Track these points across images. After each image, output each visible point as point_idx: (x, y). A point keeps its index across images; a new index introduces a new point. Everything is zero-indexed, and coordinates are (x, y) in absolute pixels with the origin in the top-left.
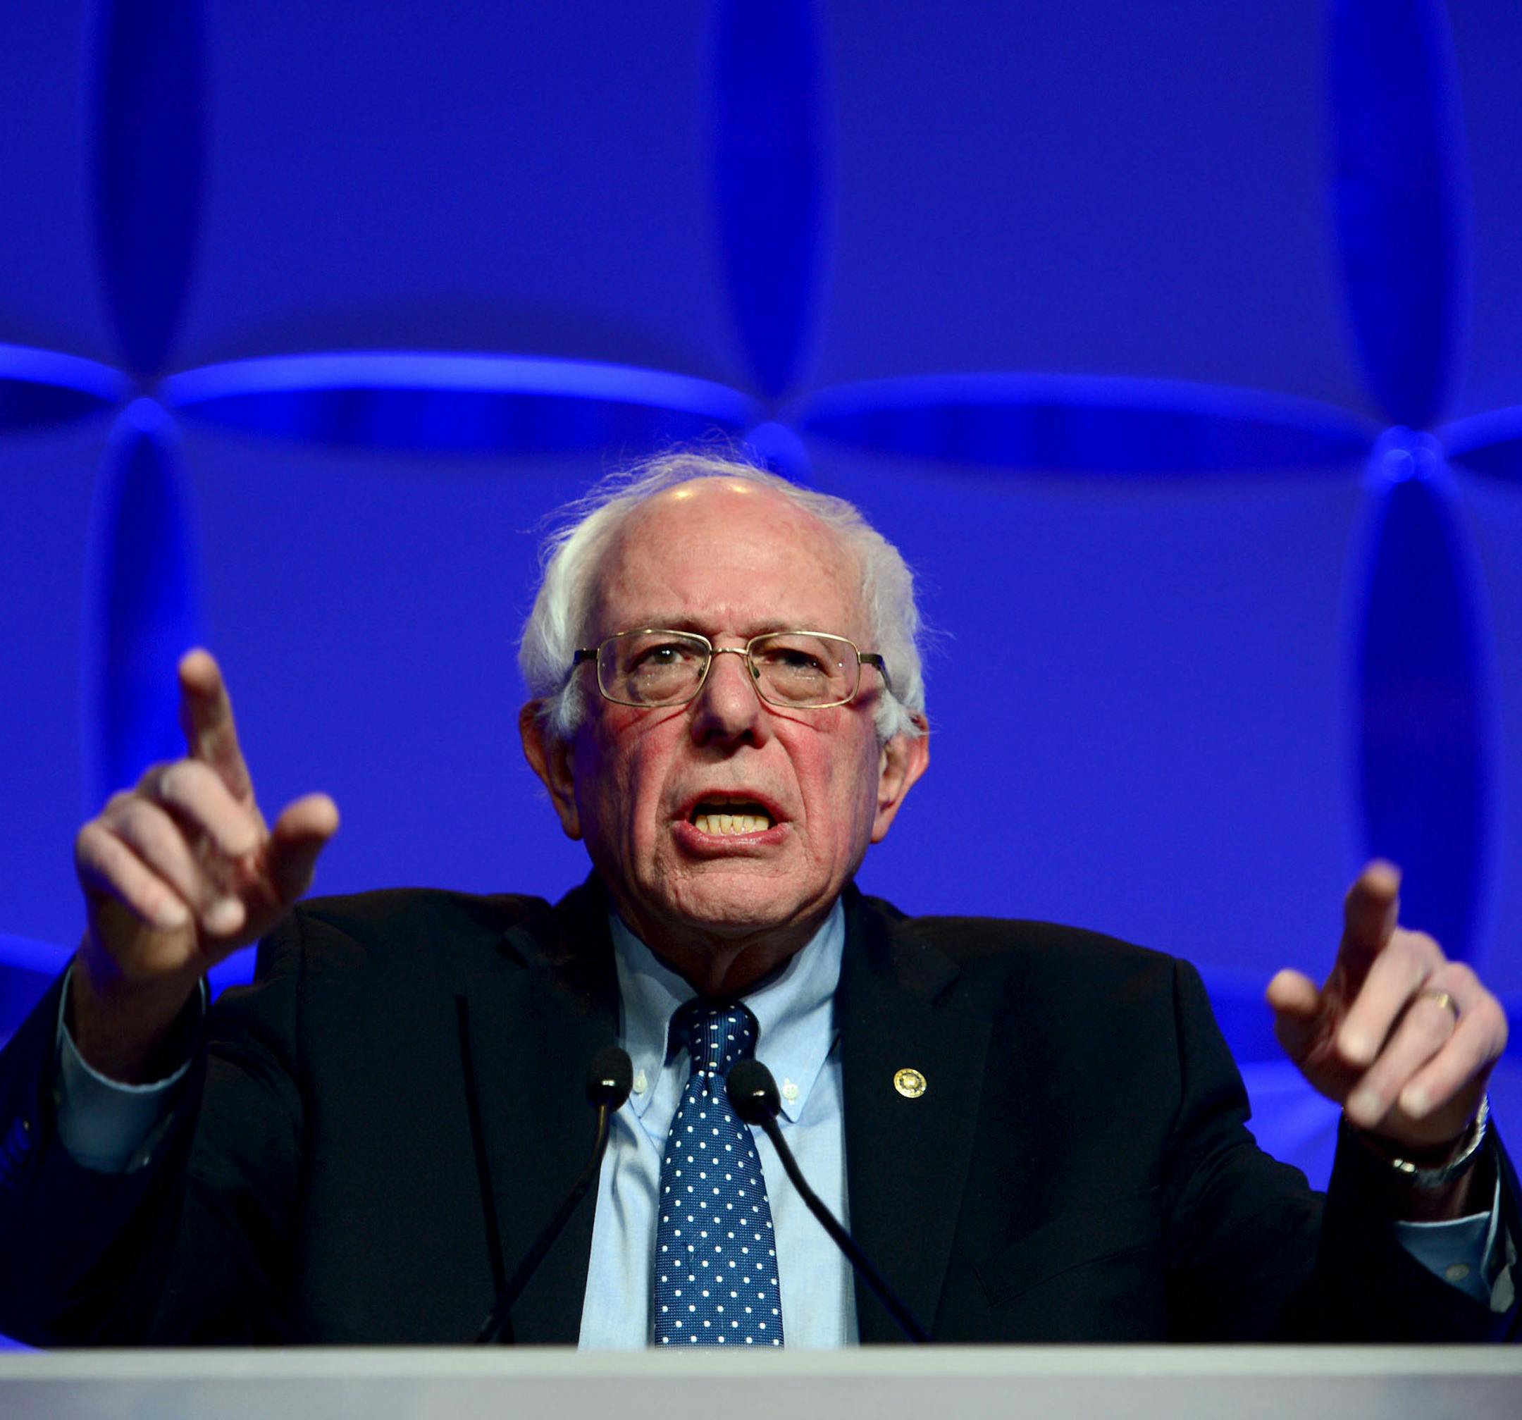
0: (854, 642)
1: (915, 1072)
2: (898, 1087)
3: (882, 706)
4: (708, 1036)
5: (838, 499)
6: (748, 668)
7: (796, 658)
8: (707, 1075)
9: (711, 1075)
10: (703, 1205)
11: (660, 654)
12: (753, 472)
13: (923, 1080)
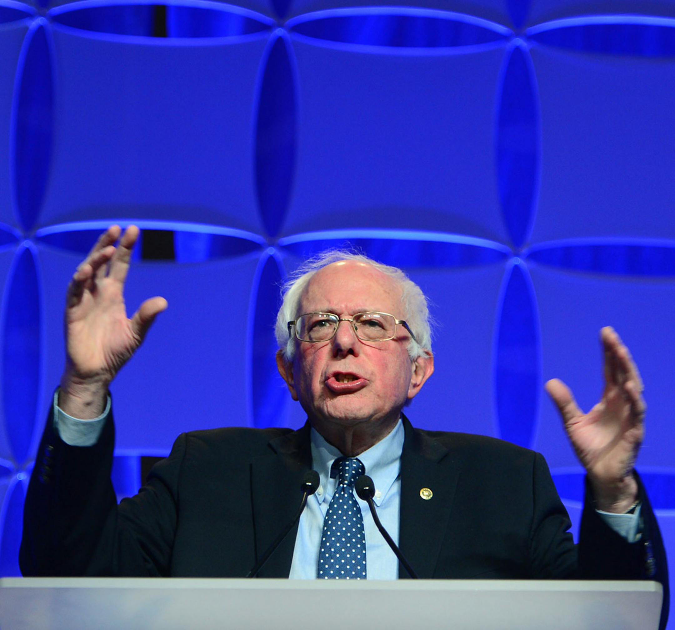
0: (394, 316)
1: (429, 490)
2: (421, 495)
3: (410, 343)
4: (344, 471)
5: (396, 268)
6: (353, 327)
7: (371, 323)
8: (343, 486)
9: (345, 486)
10: (339, 534)
11: (320, 323)
12: (362, 258)
13: (432, 493)
